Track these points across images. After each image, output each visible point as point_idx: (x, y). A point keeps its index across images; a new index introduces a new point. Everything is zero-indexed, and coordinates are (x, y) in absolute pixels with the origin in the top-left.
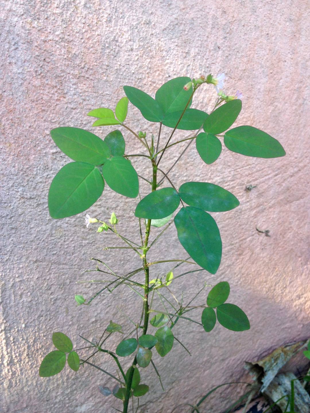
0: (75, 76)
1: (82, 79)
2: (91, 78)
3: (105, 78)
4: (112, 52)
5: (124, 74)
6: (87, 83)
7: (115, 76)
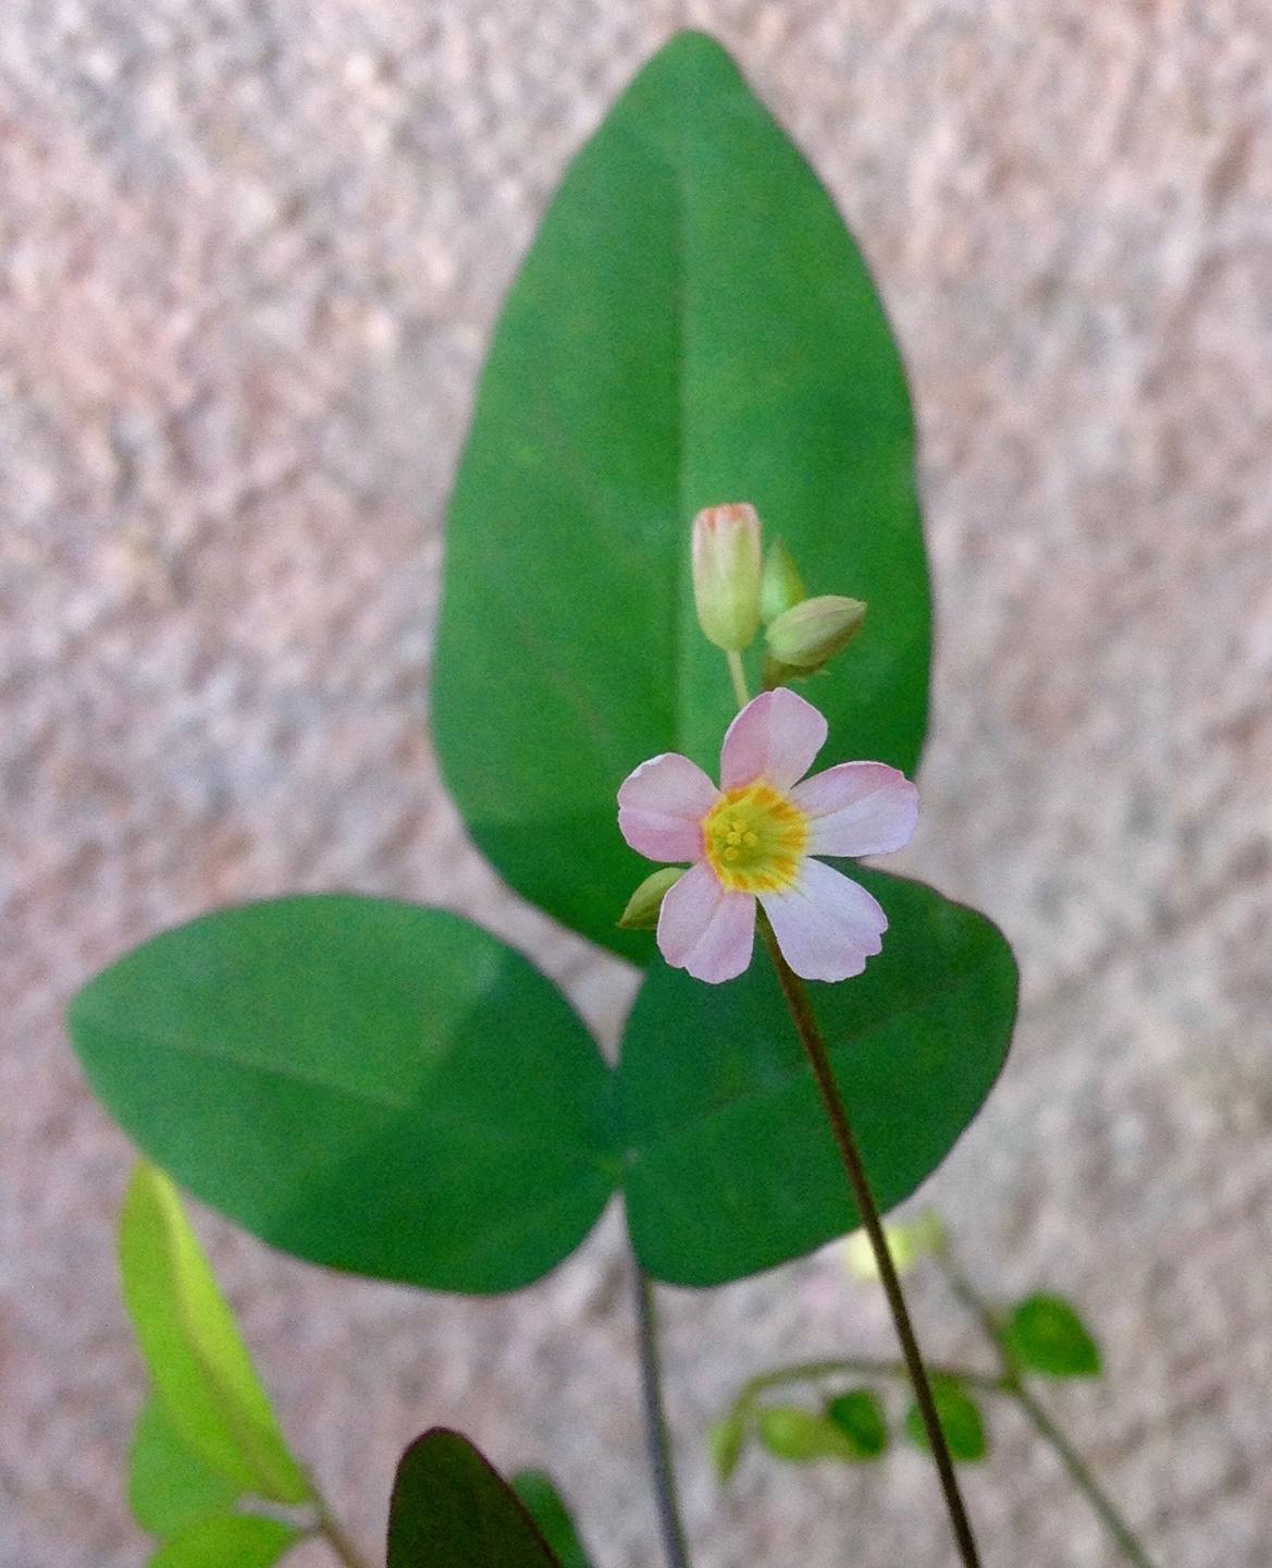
0: (136, 613)
1: (214, 566)
2: (268, 466)
3: (380, 331)
4: (207, 61)
5: (504, 85)
6: (286, 537)
7: (444, 201)
